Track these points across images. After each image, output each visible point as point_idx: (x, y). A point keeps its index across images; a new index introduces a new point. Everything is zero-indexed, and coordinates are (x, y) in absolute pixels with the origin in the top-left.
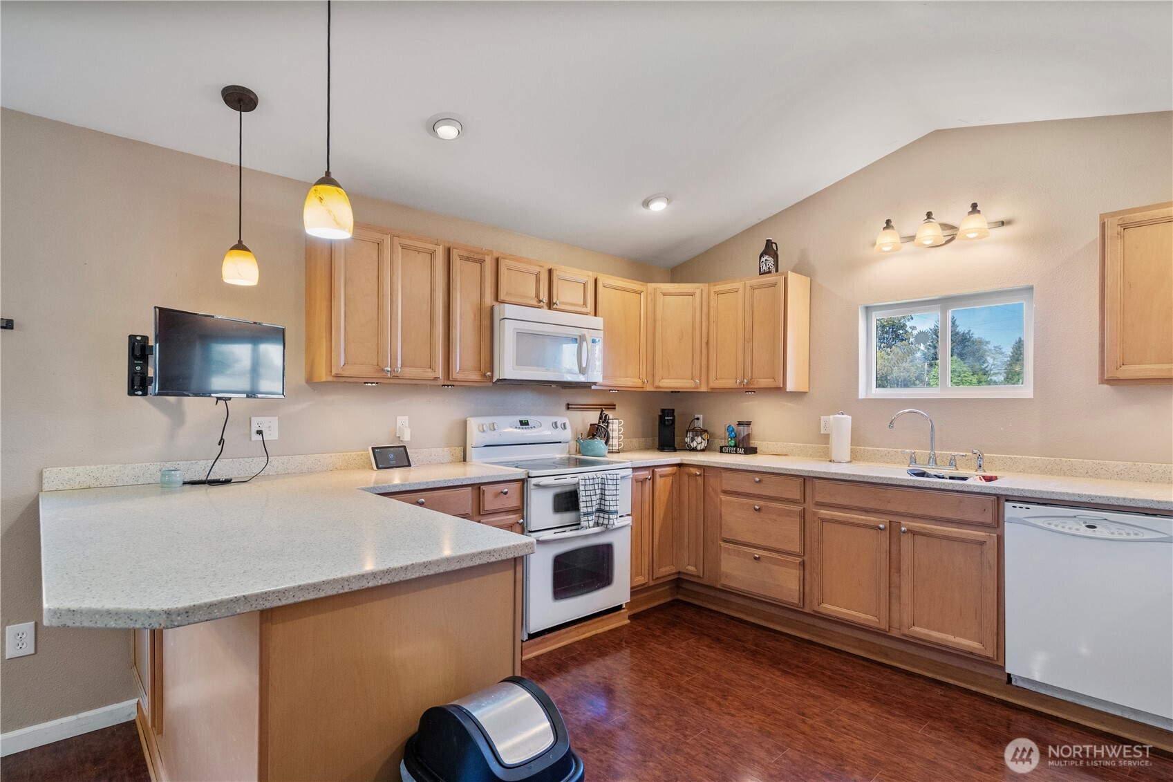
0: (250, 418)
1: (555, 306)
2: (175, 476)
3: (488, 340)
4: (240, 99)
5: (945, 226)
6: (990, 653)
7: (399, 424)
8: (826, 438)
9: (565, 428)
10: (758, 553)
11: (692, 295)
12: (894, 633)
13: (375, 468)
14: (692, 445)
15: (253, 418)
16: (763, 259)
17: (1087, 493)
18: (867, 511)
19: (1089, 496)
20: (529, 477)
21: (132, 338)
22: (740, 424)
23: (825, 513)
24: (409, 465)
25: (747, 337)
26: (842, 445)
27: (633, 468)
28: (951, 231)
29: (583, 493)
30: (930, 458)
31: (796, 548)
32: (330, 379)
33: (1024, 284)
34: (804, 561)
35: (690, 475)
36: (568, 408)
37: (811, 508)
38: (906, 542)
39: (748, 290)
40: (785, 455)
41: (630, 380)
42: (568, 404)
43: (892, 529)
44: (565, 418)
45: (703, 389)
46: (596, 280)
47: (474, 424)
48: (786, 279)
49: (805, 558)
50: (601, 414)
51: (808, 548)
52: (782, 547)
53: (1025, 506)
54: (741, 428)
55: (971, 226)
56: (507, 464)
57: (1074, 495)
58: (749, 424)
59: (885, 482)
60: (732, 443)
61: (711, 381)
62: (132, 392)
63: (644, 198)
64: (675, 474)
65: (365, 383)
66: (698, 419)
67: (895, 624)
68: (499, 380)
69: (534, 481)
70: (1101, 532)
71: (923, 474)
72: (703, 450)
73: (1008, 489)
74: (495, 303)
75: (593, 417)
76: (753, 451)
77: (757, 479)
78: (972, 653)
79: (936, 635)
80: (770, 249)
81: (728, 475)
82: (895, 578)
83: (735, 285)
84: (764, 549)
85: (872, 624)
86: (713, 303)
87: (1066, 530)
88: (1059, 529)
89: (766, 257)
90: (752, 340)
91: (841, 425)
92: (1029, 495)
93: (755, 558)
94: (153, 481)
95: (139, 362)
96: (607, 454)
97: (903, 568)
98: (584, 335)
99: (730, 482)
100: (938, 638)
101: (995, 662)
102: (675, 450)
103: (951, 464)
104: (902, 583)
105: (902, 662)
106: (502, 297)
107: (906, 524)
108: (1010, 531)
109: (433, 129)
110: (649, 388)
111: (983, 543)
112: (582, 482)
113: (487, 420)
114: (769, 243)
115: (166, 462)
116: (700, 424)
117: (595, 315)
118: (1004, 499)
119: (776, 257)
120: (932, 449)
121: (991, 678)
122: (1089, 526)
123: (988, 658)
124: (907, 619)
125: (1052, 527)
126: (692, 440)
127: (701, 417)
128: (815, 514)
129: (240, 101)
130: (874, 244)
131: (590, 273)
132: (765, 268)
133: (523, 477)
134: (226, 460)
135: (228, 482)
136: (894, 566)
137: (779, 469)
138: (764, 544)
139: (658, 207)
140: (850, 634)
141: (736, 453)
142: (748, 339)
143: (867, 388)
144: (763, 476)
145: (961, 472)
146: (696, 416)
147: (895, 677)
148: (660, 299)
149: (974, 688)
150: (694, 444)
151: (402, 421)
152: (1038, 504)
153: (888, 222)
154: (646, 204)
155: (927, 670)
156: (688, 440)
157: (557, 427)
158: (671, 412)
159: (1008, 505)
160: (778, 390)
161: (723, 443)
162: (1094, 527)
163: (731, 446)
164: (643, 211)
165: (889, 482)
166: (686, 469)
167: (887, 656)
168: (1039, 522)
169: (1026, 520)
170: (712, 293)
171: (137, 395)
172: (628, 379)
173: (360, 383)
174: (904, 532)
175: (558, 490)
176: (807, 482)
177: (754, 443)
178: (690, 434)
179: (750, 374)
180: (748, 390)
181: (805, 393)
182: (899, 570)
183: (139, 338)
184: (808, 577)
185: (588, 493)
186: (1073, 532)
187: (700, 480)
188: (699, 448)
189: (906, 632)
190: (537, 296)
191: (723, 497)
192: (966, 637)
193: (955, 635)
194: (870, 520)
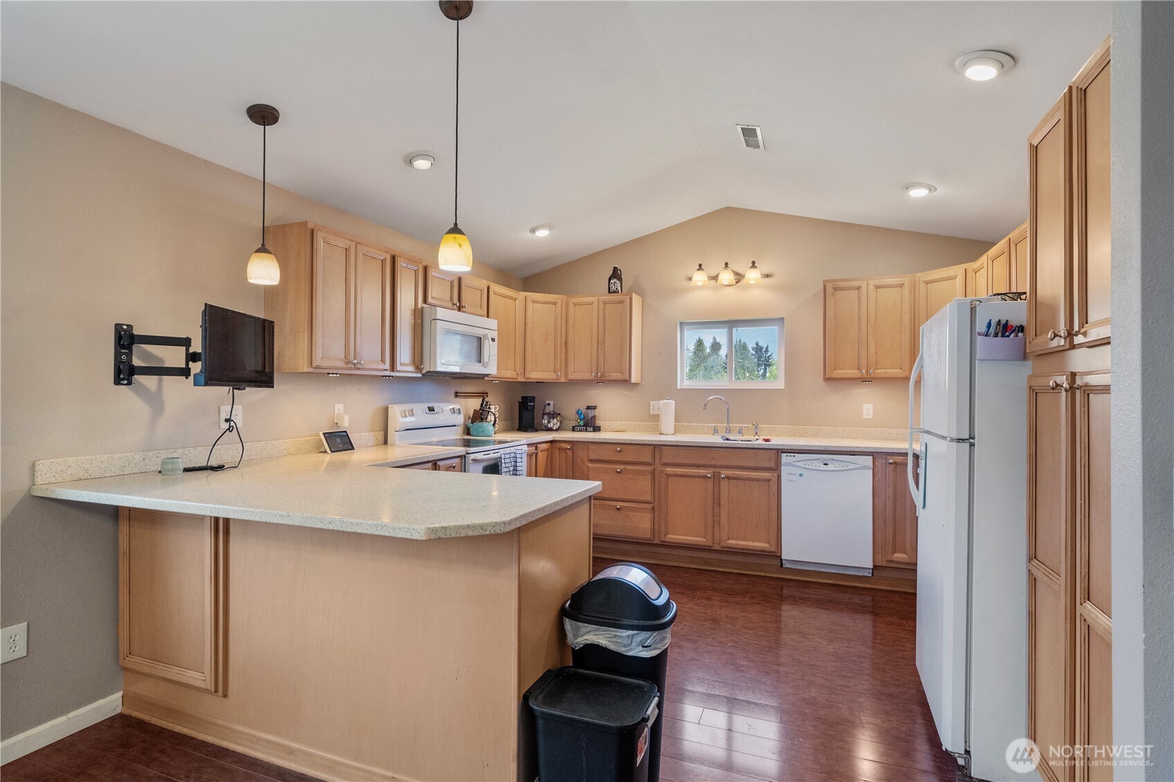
0: (219, 407)
1: (464, 309)
2: (178, 462)
3: (420, 337)
4: (263, 115)
5: (737, 274)
6: (773, 549)
7: (336, 412)
8: (656, 418)
9: (460, 413)
10: (619, 505)
11: (555, 304)
12: (717, 547)
13: (329, 451)
14: (549, 425)
15: (222, 407)
16: (612, 281)
17: (824, 445)
18: (698, 466)
19: (825, 446)
20: (468, 454)
21: (118, 327)
22: (588, 408)
23: (669, 470)
24: (353, 448)
25: (600, 341)
26: (668, 423)
27: (528, 444)
28: (739, 277)
29: (503, 465)
30: (727, 429)
31: (648, 498)
32: (310, 370)
33: (780, 316)
34: (654, 506)
35: (560, 449)
36: (456, 396)
37: (658, 467)
38: (724, 484)
39: (601, 305)
40: (624, 431)
41: (509, 374)
42: (456, 393)
43: (716, 477)
44: (457, 404)
45: (563, 380)
46: (488, 288)
47: (396, 411)
48: (631, 299)
49: (655, 504)
50: (483, 401)
51: (656, 497)
52: (641, 498)
53: (792, 455)
54: (589, 411)
55: (753, 276)
56: (442, 443)
57: (817, 446)
58: (595, 408)
60: (582, 423)
61: (569, 374)
62: (117, 381)
63: (533, 226)
64: (549, 449)
65: (329, 374)
66: (549, 404)
67: (717, 541)
68: (428, 372)
69: (472, 456)
70: (830, 467)
71: (727, 439)
72: (557, 430)
73: (783, 445)
74: (425, 305)
75: (474, 404)
76: (597, 429)
77: (619, 449)
78: (763, 551)
79: (742, 543)
80: (616, 274)
81: (594, 447)
82: (716, 510)
83: (591, 299)
84: (623, 501)
85: (703, 544)
86: (571, 311)
87: (814, 468)
88: (810, 467)
89: (615, 280)
90: (603, 343)
91: (667, 408)
92: (795, 448)
93: (618, 509)
94: (138, 471)
95: (125, 351)
96: (493, 435)
97: (722, 502)
98: (487, 335)
99: (595, 453)
100: (743, 545)
101: (776, 556)
102: (536, 430)
103: (739, 433)
104: (722, 513)
105: (719, 566)
106: (430, 300)
107: (724, 473)
108: (785, 470)
109: (410, 162)
110: (521, 379)
111: (769, 480)
112: (503, 457)
113: (407, 407)
114: (615, 269)
115: (149, 451)
116: (550, 409)
117: (488, 317)
118: (780, 451)
119: (620, 279)
120: (728, 423)
121: (771, 565)
122: (825, 464)
123: (773, 552)
124: (724, 536)
125: (806, 466)
126: (549, 422)
127: (552, 403)
128: (662, 471)
129: (263, 117)
130: (690, 279)
131: (485, 282)
132: (613, 288)
133: (464, 454)
134: (200, 448)
135: (220, 468)
136: (717, 502)
137: (636, 440)
138: (623, 497)
139: (542, 233)
140: (684, 554)
141: (586, 431)
142: (601, 342)
143: (684, 382)
144: (624, 446)
145: (746, 437)
146: (547, 402)
147: (718, 576)
148: (530, 306)
149: (762, 574)
150: (550, 425)
151: (339, 408)
152: (799, 453)
153: (700, 265)
154: (533, 231)
155: (735, 569)
156: (545, 422)
157: (455, 413)
158: (532, 400)
159: (784, 455)
160: (625, 382)
161: (574, 423)
162: (827, 464)
163: (581, 426)
164: (530, 235)
165: (714, 446)
166: (558, 444)
167: (709, 564)
168: (800, 464)
169: (793, 463)
170: (571, 304)
171: (122, 384)
172: (508, 372)
173: (324, 373)
174: (723, 478)
175: (486, 464)
176: (656, 449)
177: (598, 423)
178: (546, 417)
179: (603, 370)
180: (600, 381)
181: (639, 384)
182: (719, 504)
183: (125, 327)
184: (657, 518)
185: (507, 465)
186: (817, 468)
187: (569, 453)
188: (554, 428)
189: (724, 545)
190: (451, 300)
191: (590, 465)
192: (759, 541)
193: (753, 541)
194: (701, 473)
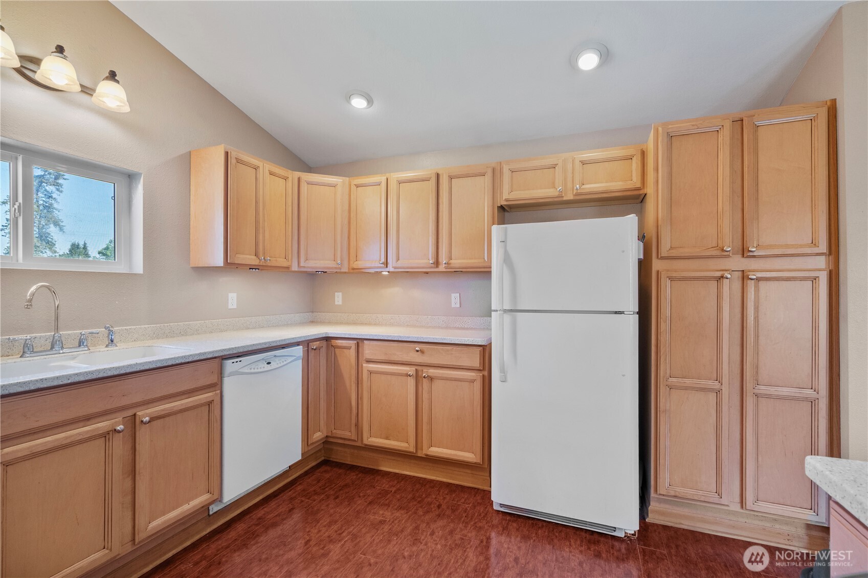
18: (87, 419)
30: (56, 341)
38: (144, 432)
53: (239, 359)
55: (113, 93)
59: (122, 372)
67: (127, 539)
70: (274, 365)
79: (172, 516)
82: (128, 483)
88: (256, 370)
92: (242, 350)
97: (140, 465)
103: (81, 344)
104: (138, 485)
107: (144, 414)
111: (210, 403)
120: (57, 331)
121: (198, 522)
122: (268, 363)
124: (144, 521)
125: (253, 371)
152: (247, 355)
159: (228, 363)
162: (270, 363)
165: (128, 371)
169: (241, 370)
174: (145, 423)
182: (134, 472)
186: (263, 370)
189: (143, 537)
192: (196, 497)
193: (188, 502)
194: (98, 429)
